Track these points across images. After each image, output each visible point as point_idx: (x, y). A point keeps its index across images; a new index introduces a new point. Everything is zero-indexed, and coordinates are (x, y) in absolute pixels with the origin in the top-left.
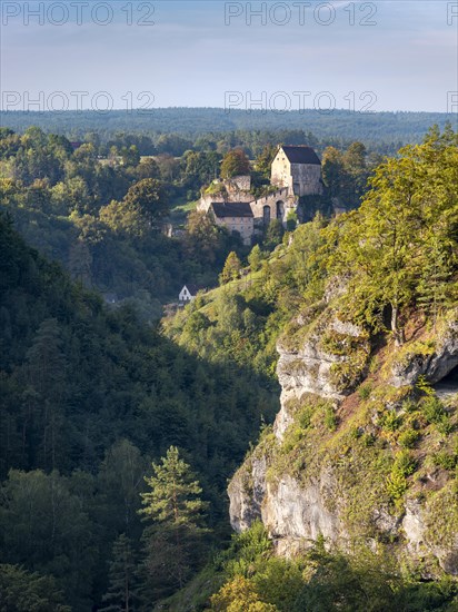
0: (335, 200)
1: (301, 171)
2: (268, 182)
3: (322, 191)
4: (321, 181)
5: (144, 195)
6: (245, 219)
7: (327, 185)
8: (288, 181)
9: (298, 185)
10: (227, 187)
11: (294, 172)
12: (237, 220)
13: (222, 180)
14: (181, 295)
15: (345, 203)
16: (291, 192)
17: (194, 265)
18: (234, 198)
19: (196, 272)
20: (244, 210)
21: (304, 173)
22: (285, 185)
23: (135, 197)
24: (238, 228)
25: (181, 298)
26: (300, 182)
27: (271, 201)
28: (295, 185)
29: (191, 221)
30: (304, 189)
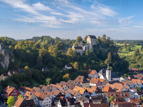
0: (100, 46)
1: (93, 40)
2: (86, 42)
3: (97, 44)
4: (97, 42)
5: (59, 45)
6: (81, 50)
8: (90, 42)
9: (92, 43)
10: (78, 43)
11: (91, 40)
12: (79, 50)
15: (102, 47)
16: (91, 44)
17: (69, 60)
18: (79, 46)
19: (69, 61)
20: (81, 48)
24: (80, 52)
25: (65, 68)
26: (93, 42)
27: (87, 46)
29: (68, 50)
30: (93, 44)
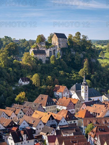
0: (72, 49)
1: (61, 40)
2: (51, 44)
3: (67, 47)
4: (67, 44)
5: (10, 48)
6: (43, 55)
7: (69, 45)
8: (57, 44)
10: (38, 45)
11: (59, 41)
12: (41, 55)
13: (37, 43)
14: (19, 82)
15: (75, 50)
16: (58, 47)
17: (25, 71)
18: (40, 49)
19: (25, 73)
20: (43, 52)
21: (62, 41)
22: (56, 45)
23: (7, 48)
24: (41, 58)
25: (19, 83)
26: (61, 44)
27: (52, 49)
28: (59, 45)
29: (24, 56)
30: (62, 46)
